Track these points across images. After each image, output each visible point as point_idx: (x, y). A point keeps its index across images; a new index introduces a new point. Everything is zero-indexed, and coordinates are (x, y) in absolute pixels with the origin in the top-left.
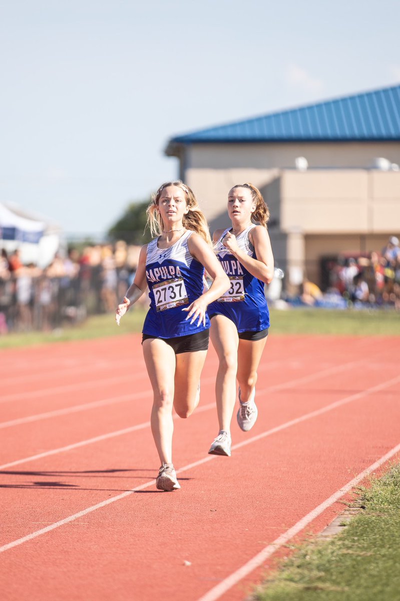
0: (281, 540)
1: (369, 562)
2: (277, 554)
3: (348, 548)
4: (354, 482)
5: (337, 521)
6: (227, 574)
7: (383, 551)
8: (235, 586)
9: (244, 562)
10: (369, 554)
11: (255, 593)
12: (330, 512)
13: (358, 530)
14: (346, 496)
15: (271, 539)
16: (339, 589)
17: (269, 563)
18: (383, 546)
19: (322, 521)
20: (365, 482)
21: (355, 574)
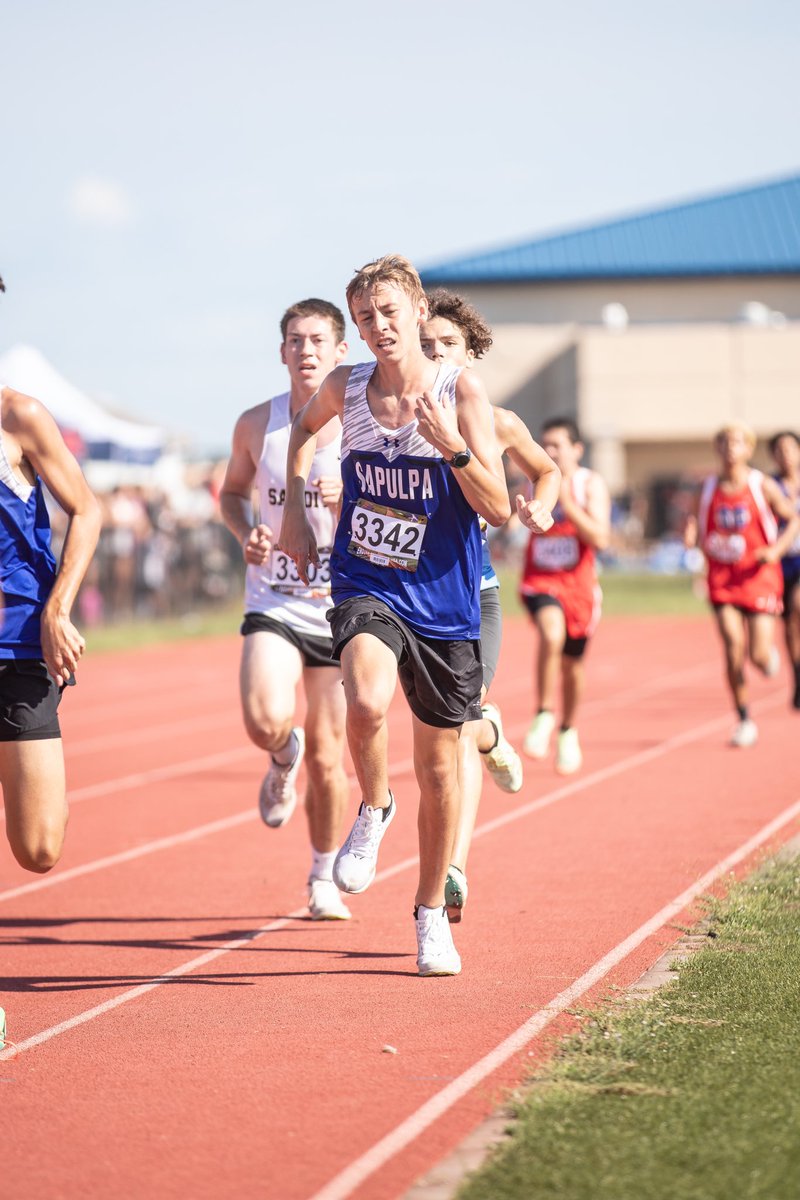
0: (561, 1002)
1: (720, 1039)
2: (553, 1026)
3: (682, 1013)
4: (698, 888)
5: (665, 962)
6: (460, 1070)
7: (745, 1016)
8: (473, 1091)
9: (492, 1045)
10: (719, 1023)
11: (509, 1104)
12: (653, 945)
13: (701, 978)
14: (682, 915)
15: (543, 1000)
16: (663, 1092)
17: (537, 1045)
18: (744, 1008)
19: (638, 963)
20: (717, 888)
21: (692, 1062)
